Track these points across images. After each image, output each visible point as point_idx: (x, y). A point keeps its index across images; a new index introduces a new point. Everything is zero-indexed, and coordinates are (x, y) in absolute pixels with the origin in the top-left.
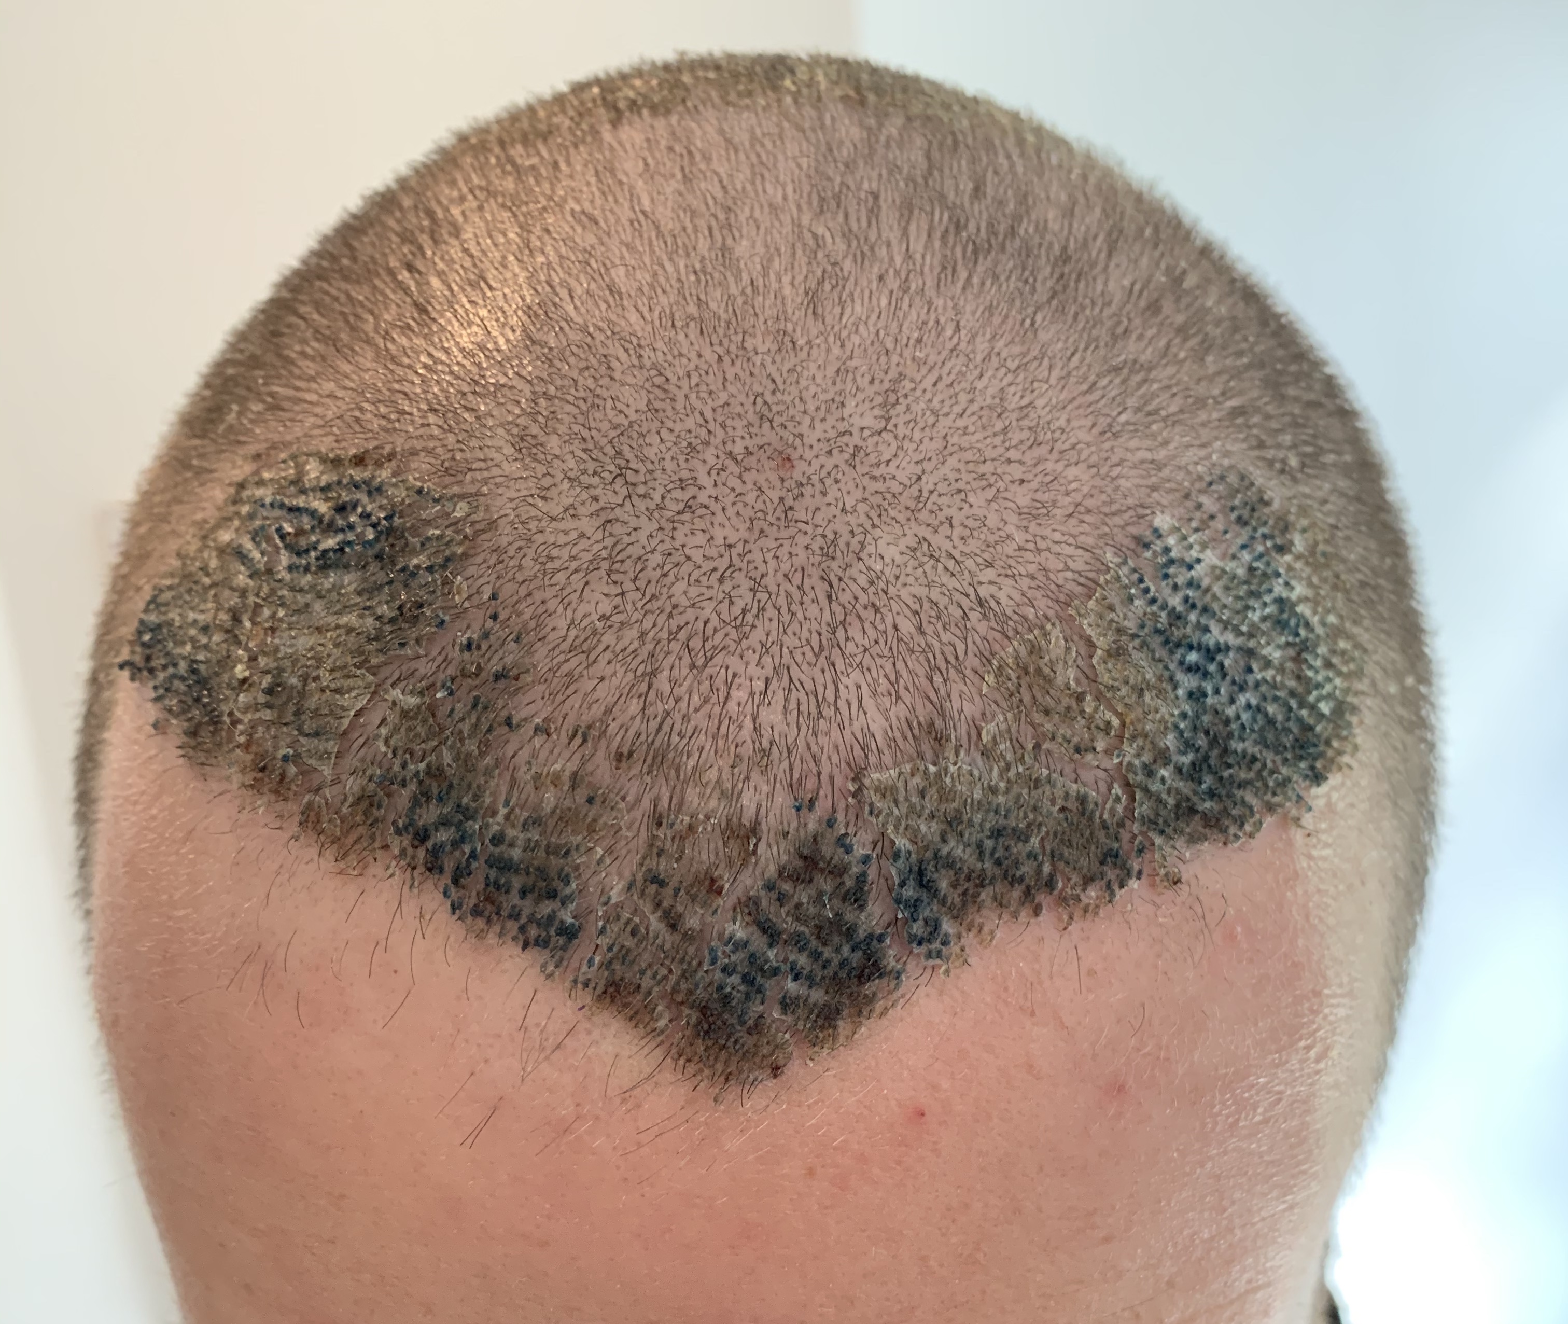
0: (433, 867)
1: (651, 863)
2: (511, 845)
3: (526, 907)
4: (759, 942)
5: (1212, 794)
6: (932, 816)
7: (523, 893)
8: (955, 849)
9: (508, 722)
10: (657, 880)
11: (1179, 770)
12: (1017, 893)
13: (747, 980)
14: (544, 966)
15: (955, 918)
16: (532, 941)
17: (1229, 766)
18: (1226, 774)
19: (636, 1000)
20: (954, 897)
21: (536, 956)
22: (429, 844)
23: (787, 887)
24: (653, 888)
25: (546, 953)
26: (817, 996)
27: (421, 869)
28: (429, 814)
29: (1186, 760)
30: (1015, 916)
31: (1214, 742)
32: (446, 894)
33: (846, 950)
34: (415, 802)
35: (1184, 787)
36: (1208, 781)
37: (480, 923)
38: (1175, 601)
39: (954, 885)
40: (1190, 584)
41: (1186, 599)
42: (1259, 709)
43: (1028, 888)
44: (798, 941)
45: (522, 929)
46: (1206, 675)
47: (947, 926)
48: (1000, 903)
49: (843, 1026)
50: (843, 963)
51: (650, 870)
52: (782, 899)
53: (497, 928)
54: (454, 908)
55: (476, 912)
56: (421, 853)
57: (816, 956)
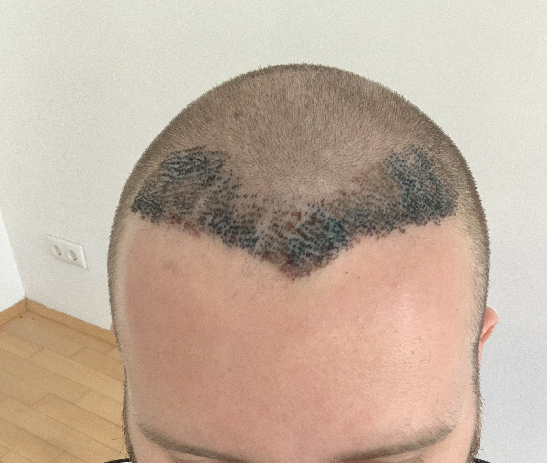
0: (219, 233)
1: (274, 222)
2: (238, 222)
3: (243, 237)
4: (301, 239)
5: (412, 212)
6: (343, 210)
7: (242, 234)
8: (348, 219)
9: (237, 196)
10: (276, 225)
11: (404, 206)
12: (365, 230)
13: (300, 248)
14: (249, 252)
15: (350, 235)
16: (245, 246)
17: (417, 207)
18: (417, 209)
19: (273, 256)
20: (349, 230)
21: (246, 250)
22: (217, 227)
23: (308, 226)
24: (275, 228)
25: (249, 248)
26: (317, 253)
27: (215, 233)
28: (217, 220)
29: (406, 204)
30: (366, 235)
31: (413, 201)
32: (222, 238)
33: (324, 242)
34: (214, 218)
35: (405, 211)
36: (412, 210)
37: (231, 244)
38: (401, 169)
39: (349, 227)
40: (405, 166)
41: (404, 169)
42: (424, 196)
43: (369, 229)
44: (311, 239)
45: (242, 243)
46: (409, 186)
47: (347, 238)
48: (362, 232)
49: (324, 262)
50: (324, 245)
51: (274, 223)
52: (306, 229)
53: (235, 244)
54: (224, 241)
55: (230, 241)
56: (215, 230)
57: (316, 243)
